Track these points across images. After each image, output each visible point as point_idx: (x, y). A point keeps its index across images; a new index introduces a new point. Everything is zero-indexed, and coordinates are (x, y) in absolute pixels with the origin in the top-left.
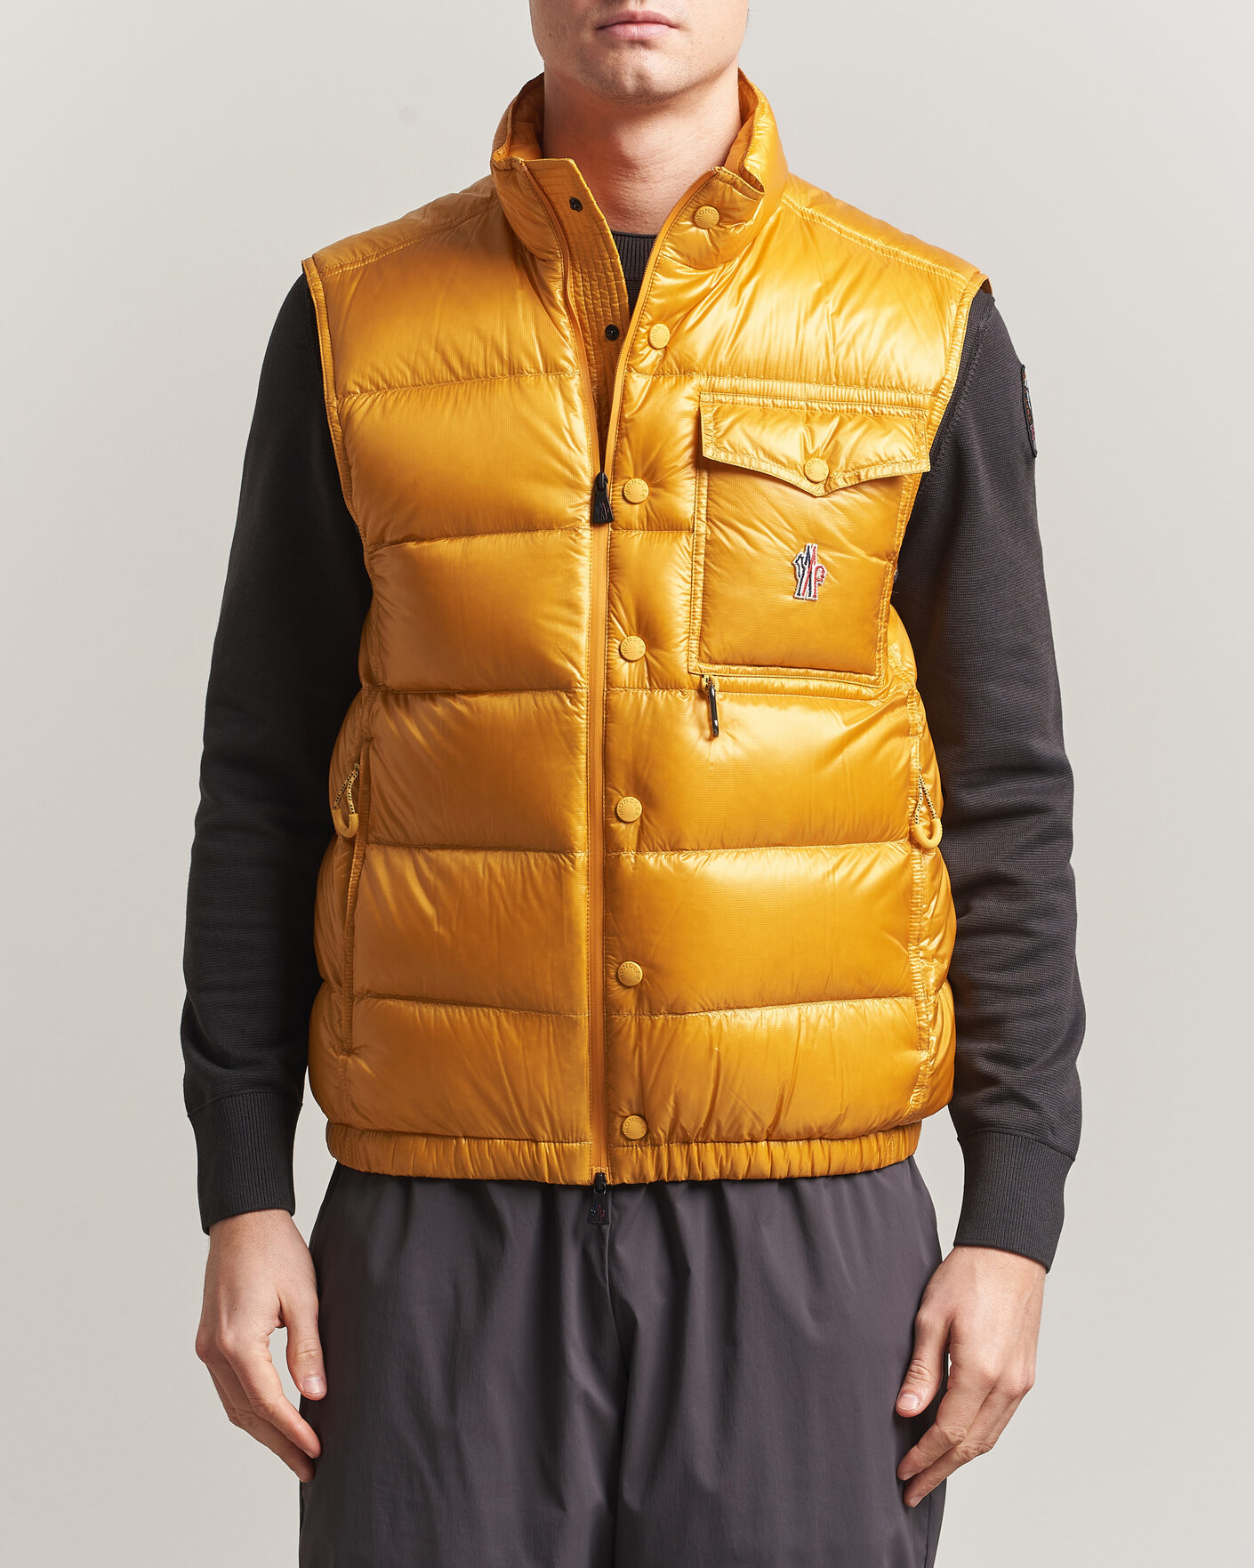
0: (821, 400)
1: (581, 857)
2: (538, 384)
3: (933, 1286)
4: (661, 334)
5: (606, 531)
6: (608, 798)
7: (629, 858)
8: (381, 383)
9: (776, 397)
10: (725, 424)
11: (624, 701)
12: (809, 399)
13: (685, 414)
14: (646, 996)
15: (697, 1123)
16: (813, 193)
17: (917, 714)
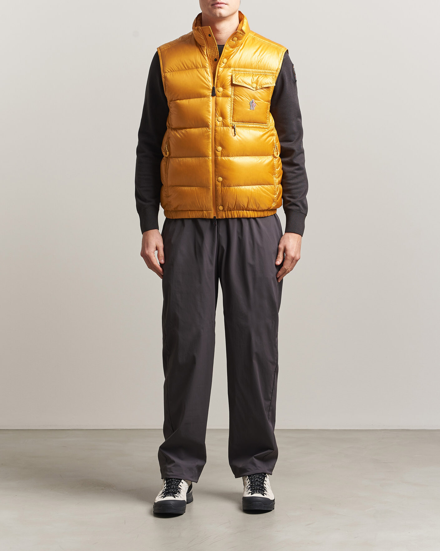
0: (255, 72)
1: (210, 158)
2: (201, 70)
3: (281, 240)
4: (225, 60)
5: (215, 97)
6: (215, 147)
7: (219, 158)
8: (172, 70)
9: (246, 72)
10: (237, 77)
11: (218, 129)
12: (253, 72)
13: (229, 75)
14: (223, 184)
15: (232, 207)
16: (254, 33)
17: (275, 132)
